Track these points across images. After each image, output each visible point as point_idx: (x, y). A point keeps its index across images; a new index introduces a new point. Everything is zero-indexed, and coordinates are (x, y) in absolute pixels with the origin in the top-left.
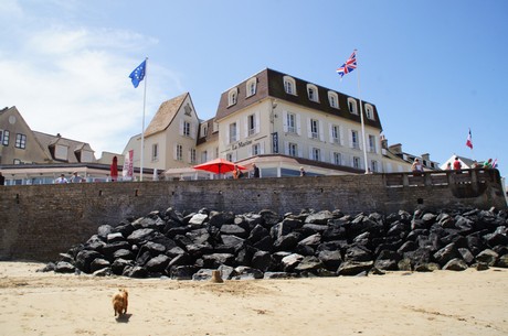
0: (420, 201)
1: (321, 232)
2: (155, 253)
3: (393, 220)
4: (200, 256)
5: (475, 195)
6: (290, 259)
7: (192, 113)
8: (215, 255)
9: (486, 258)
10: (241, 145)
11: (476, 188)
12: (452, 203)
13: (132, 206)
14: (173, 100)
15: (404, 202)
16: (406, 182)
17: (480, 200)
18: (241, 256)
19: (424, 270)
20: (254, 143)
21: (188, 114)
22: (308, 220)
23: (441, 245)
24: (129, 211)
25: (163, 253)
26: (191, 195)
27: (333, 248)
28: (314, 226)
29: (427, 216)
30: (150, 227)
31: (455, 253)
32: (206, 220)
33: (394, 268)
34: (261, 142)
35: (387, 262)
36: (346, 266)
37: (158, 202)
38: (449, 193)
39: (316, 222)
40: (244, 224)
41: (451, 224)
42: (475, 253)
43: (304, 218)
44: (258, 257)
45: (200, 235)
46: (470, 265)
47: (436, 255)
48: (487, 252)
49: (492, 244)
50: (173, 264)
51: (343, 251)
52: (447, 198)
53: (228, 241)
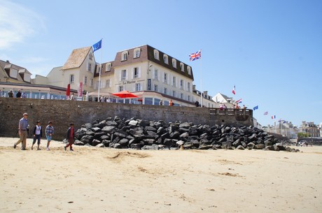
0: (223, 121)
1: (188, 132)
2: (121, 138)
3: (214, 128)
4: (142, 140)
5: (244, 120)
6: (180, 142)
7: (93, 59)
8: (148, 140)
9: (251, 145)
10: (128, 82)
11: (244, 117)
12: (235, 123)
13: (95, 114)
14: (81, 49)
15: (217, 121)
16: (218, 112)
17: (245, 122)
18: (159, 140)
19: (231, 149)
20: (137, 82)
21: (90, 59)
22: (180, 126)
23: (235, 140)
24: (94, 116)
25: (125, 138)
26: (125, 111)
27: (195, 139)
28: (184, 129)
29: (227, 128)
30: (112, 125)
31: (240, 143)
32: (137, 124)
33: (220, 148)
34: (141, 83)
35: (217, 146)
36: (203, 146)
37: (108, 113)
38: (234, 118)
39: (184, 127)
40: (154, 126)
41: (237, 132)
42: (247, 144)
43: (178, 125)
44: (167, 141)
45: (138, 130)
46: (245, 148)
47: (233, 144)
48: (251, 143)
49: (252, 140)
50: (132, 143)
51: (199, 140)
52: (233, 120)
53: (150, 133)
